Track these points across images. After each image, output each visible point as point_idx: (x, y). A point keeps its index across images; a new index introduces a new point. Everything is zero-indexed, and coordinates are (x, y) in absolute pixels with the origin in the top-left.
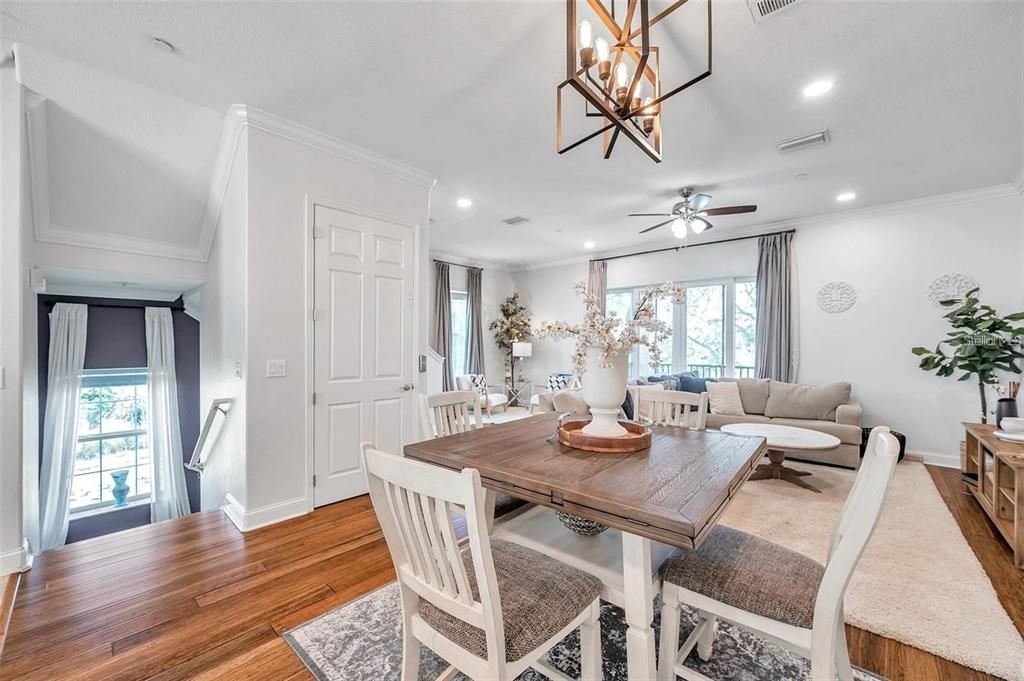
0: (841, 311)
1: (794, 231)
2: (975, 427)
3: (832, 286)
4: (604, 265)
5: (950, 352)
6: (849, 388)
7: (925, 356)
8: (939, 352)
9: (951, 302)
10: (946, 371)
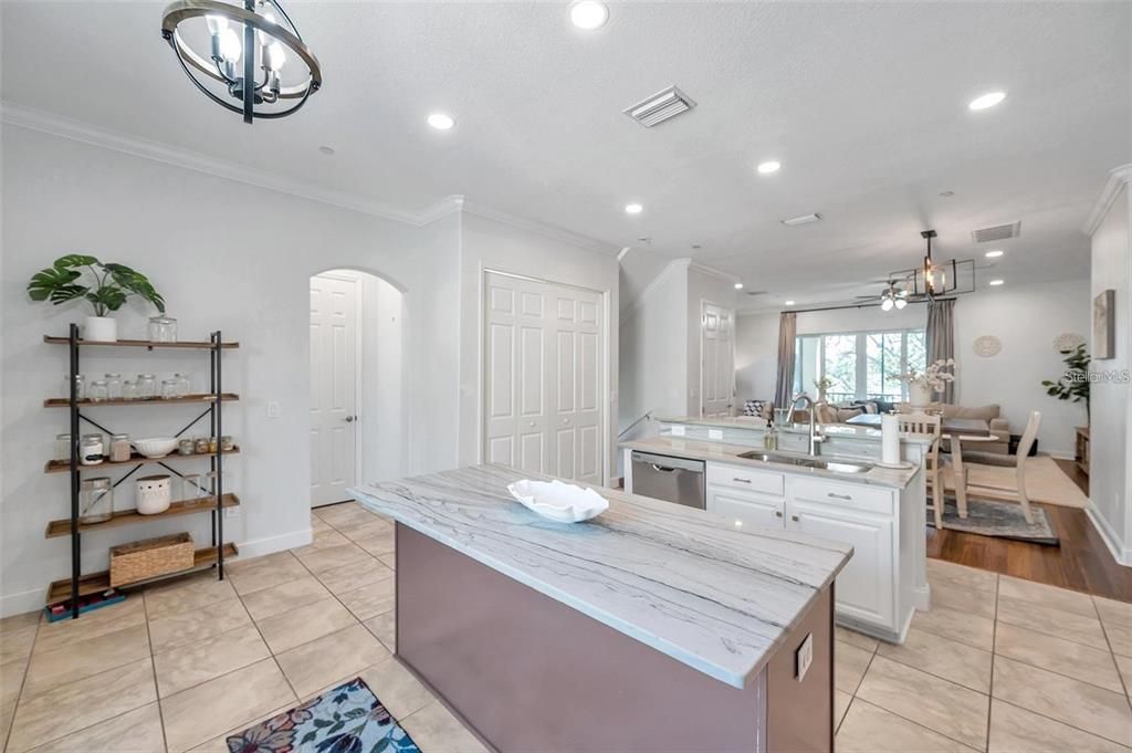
0: (991, 355)
1: (955, 299)
2: (1083, 429)
3: (984, 338)
4: (795, 317)
5: (1068, 384)
6: (998, 408)
7: (1051, 386)
8: (1060, 384)
9: (1067, 352)
10: (1065, 396)
